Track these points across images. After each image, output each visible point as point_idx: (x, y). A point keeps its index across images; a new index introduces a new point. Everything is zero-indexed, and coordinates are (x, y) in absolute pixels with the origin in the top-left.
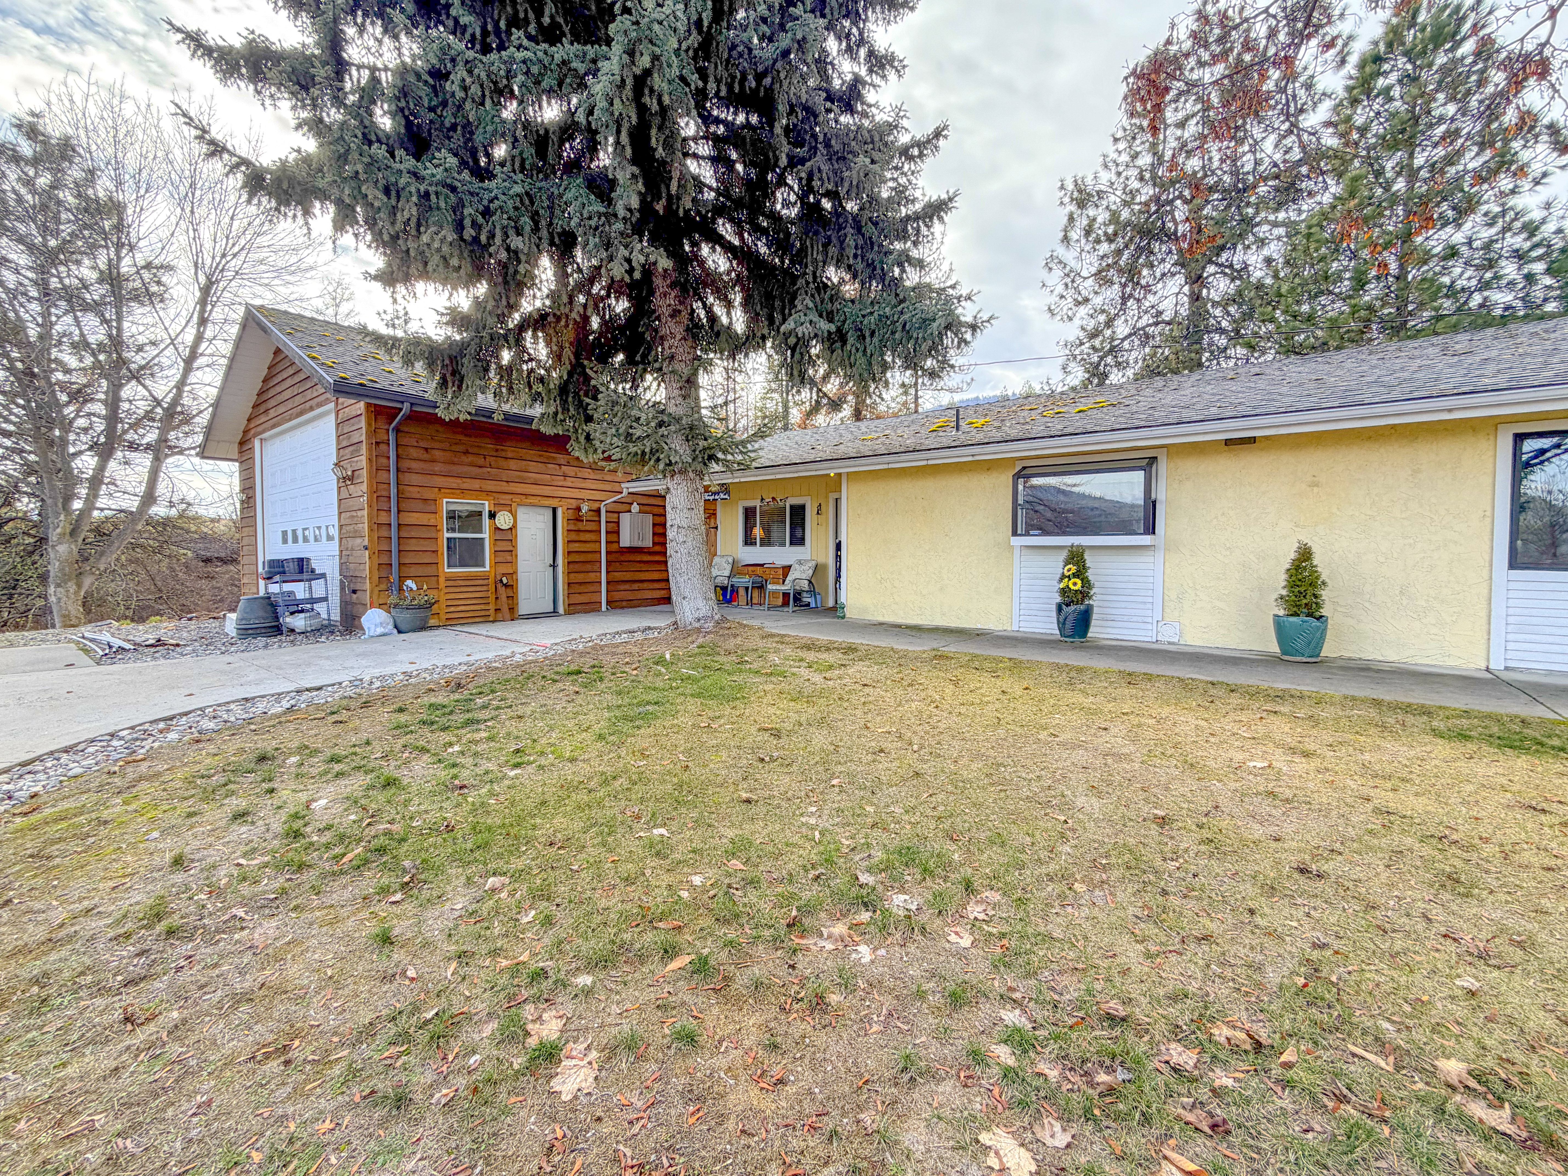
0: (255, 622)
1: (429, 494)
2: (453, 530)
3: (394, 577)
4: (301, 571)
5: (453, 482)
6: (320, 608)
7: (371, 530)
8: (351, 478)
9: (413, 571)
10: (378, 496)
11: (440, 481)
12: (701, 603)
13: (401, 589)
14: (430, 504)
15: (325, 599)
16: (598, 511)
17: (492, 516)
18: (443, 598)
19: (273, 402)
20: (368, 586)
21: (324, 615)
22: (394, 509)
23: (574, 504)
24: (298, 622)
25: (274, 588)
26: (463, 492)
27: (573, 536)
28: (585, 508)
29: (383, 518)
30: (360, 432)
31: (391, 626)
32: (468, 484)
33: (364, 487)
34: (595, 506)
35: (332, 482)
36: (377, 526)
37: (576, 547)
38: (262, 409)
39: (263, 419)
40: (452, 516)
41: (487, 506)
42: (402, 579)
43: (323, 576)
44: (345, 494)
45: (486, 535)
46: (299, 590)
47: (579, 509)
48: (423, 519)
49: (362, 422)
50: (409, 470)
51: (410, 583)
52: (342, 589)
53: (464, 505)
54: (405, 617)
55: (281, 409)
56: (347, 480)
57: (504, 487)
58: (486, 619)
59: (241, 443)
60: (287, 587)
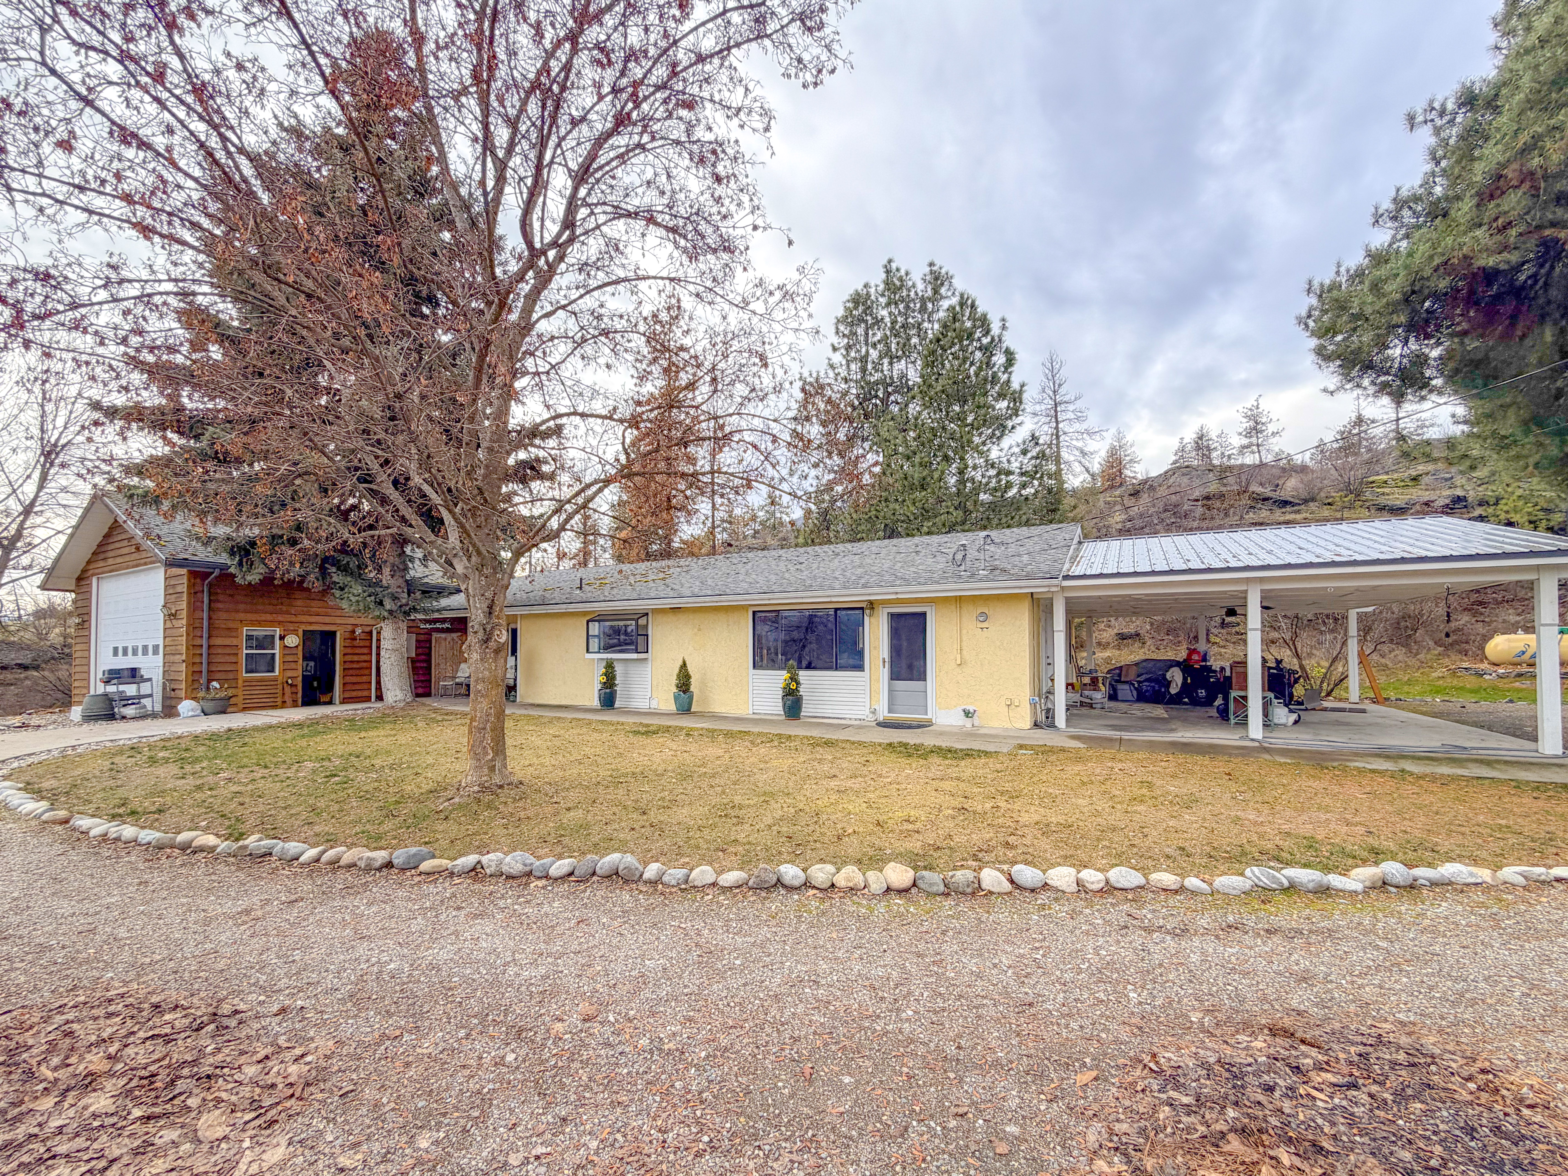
0: (97, 711)
1: (231, 625)
2: (251, 648)
3: (203, 680)
4: (134, 676)
5: (250, 616)
6: (146, 702)
7: (187, 649)
8: (174, 615)
9: (218, 676)
10: (193, 627)
11: (242, 616)
12: (398, 692)
13: (208, 688)
14: (232, 632)
15: (151, 696)
16: (371, 633)
17: (282, 638)
18: (240, 693)
19: (111, 554)
20: (183, 686)
21: (150, 708)
22: (205, 635)
23: (350, 628)
24: (129, 711)
25: (111, 689)
26: (260, 623)
27: (349, 651)
28: (358, 631)
29: (198, 642)
30: (183, 585)
31: (199, 712)
32: (264, 617)
33: (184, 622)
34: (368, 629)
35: (160, 618)
36: (193, 647)
37: (348, 658)
38: (102, 556)
39: (101, 564)
40: (249, 638)
41: (278, 632)
42: (209, 681)
43: (150, 680)
44: (169, 625)
45: (277, 651)
46: (130, 690)
47: (353, 632)
48: (227, 642)
49: (185, 580)
50: (219, 610)
51: (215, 684)
52: (164, 689)
53: (260, 632)
54: (209, 706)
55: (119, 560)
56: (172, 616)
57: (294, 619)
58: (274, 707)
59: (79, 579)
60: (122, 688)
